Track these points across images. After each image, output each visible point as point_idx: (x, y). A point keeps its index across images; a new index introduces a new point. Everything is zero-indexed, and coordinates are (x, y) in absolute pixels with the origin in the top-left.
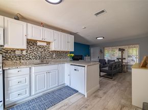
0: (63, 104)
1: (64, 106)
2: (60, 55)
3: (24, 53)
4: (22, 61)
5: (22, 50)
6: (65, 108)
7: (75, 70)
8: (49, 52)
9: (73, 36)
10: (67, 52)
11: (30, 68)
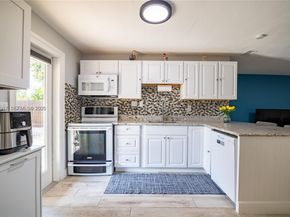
0: (179, 200)
1: (179, 203)
2: (202, 109)
3: (141, 104)
4: (138, 116)
5: (139, 101)
6: (178, 205)
7: (219, 142)
8: (179, 103)
9: (235, 64)
10: (219, 103)
11: (141, 127)
